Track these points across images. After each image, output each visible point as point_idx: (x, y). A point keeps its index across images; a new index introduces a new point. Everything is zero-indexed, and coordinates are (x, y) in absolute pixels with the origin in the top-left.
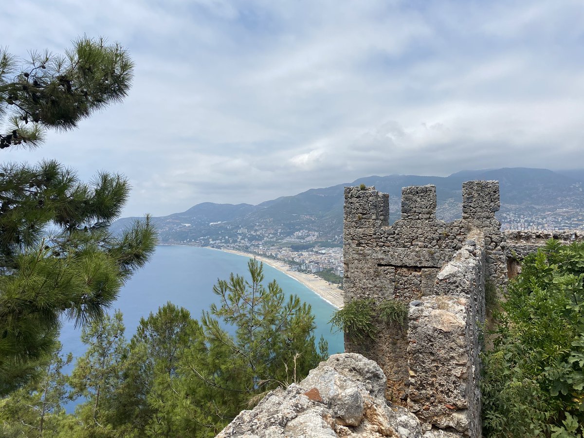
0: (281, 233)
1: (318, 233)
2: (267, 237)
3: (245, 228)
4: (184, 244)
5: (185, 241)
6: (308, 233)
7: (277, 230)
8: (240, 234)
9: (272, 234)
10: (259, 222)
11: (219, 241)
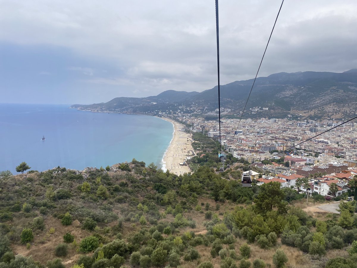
0: (206, 109)
1: (230, 110)
2: (197, 111)
3: (185, 106)
4: (145, 114)
5: (146, 113)
6: (224, 109)
7: (204, 108)
8: (180, 109)
9: (200, 110)
10: (195, 102)
11: (165, 113)
